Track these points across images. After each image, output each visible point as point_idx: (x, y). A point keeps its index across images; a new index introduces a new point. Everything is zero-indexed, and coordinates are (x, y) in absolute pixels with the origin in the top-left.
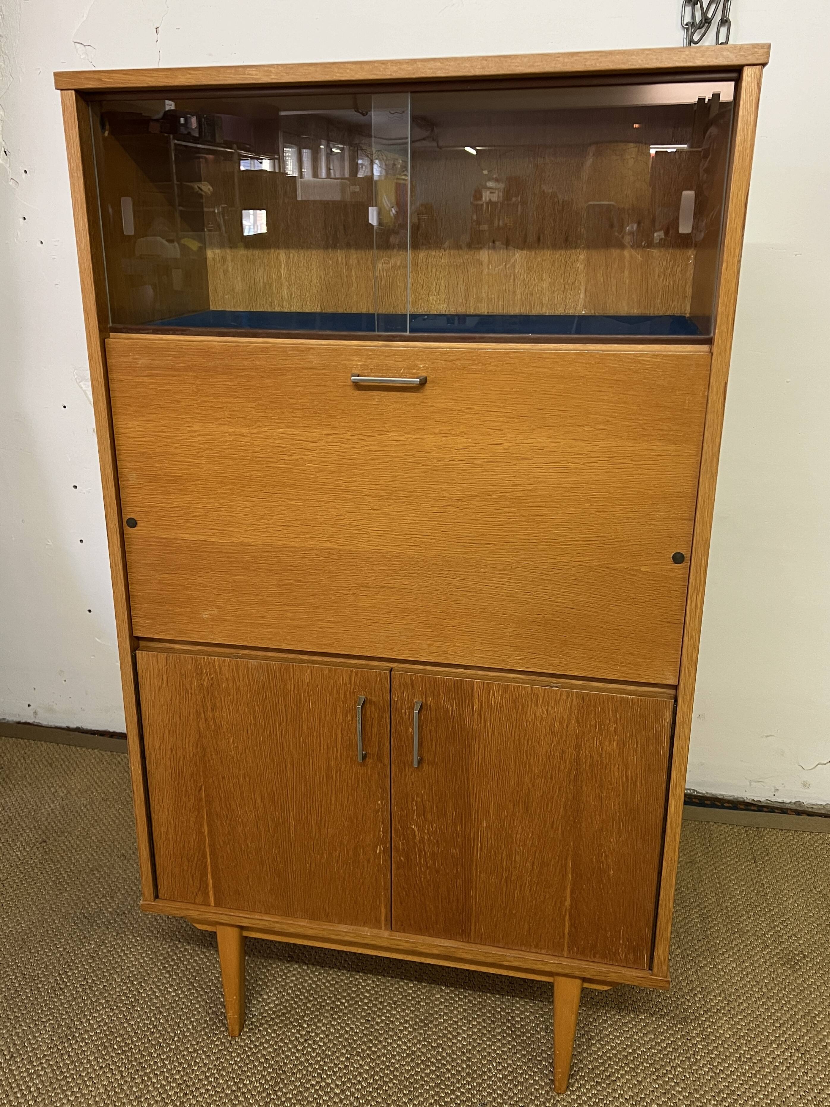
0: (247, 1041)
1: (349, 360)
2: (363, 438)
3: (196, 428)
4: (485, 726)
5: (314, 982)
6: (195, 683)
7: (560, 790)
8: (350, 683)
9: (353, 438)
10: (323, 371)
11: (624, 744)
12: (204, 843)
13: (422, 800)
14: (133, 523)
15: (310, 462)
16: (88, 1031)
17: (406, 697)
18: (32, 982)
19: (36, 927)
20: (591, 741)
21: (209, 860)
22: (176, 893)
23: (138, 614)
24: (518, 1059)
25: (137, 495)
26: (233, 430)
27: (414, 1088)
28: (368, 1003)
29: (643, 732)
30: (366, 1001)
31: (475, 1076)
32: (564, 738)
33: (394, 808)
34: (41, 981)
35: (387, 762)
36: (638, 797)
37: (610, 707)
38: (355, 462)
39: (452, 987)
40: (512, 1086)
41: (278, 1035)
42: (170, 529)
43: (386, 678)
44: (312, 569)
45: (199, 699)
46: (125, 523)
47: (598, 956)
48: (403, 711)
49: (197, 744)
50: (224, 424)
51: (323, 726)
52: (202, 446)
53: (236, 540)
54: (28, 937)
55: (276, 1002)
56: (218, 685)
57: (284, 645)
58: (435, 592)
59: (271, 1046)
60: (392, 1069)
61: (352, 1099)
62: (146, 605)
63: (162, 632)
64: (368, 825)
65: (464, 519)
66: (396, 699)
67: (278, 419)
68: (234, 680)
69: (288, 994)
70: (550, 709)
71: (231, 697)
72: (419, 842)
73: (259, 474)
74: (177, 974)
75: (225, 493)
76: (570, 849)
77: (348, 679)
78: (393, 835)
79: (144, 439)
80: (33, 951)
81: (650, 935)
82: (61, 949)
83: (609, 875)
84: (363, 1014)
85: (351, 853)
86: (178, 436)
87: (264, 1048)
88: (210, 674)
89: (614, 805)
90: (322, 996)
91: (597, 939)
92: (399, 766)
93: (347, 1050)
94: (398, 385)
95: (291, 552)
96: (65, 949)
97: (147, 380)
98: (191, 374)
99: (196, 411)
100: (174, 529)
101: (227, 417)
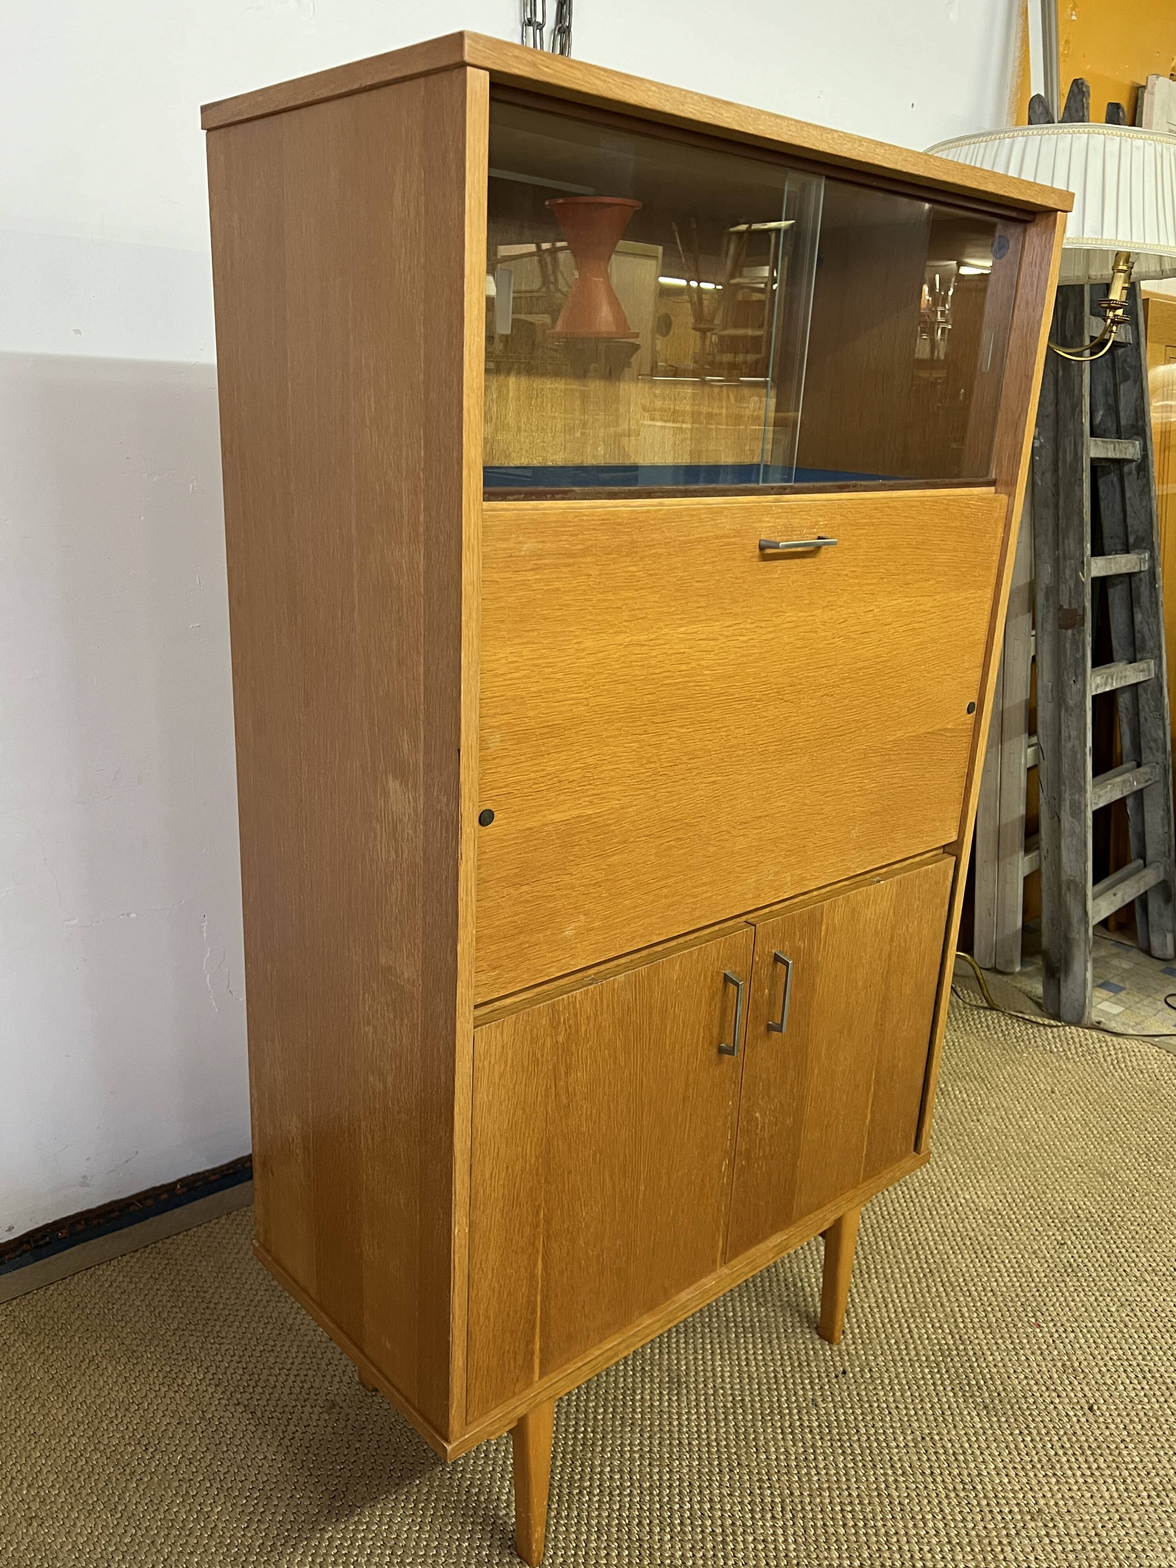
1: (760, 522)
3: (589, 643)
4: (827, 953)
6: (548, 1043)
7: (875, 996)
8: (719, 959)
10: (734, 540)
11: (922, 920)
12: (536, 1289)
13: (769, 1075)
14: (487, 818)
17: (768, 952)
20: (901, 928)
21: (539, 1313)
25: (499, 769)
26: (629, 639)
32: (883, 935)
33: (745, 1101)
36: (924, 971)
41: (579, 1517)
42: (537, 812)
43: (751, 936)
44: (694, 818)
45: (551, 1067)
48: (764, 970)
49: (542, 1140)
50: (622, 632)
52: (591, 671)
53: (615, 804)
56: (577, 1031)
57: (655, 937)
62: (493, 948)
63: (510, 983)
64: (717, 1139)
66: (759, 958)
67: (683, 612)
68: (596, 1015)
70: (877, 908)
71: (591, 1043)
72: (761, 1131)
73: (652, 697)
75: (610, 737)
76: (875, 1058)
77: (718, 954)
78: (738, 1138)
79: (518, 675)
83: (898, 1068)
85: (697, 1189)
89: (909, 989)
92: (754, 1044)
93: (657, 1466)
97: (530, 576)
98: (589, 559)
99: (590, 617)
100: (541, 811)
101: (626, 621)
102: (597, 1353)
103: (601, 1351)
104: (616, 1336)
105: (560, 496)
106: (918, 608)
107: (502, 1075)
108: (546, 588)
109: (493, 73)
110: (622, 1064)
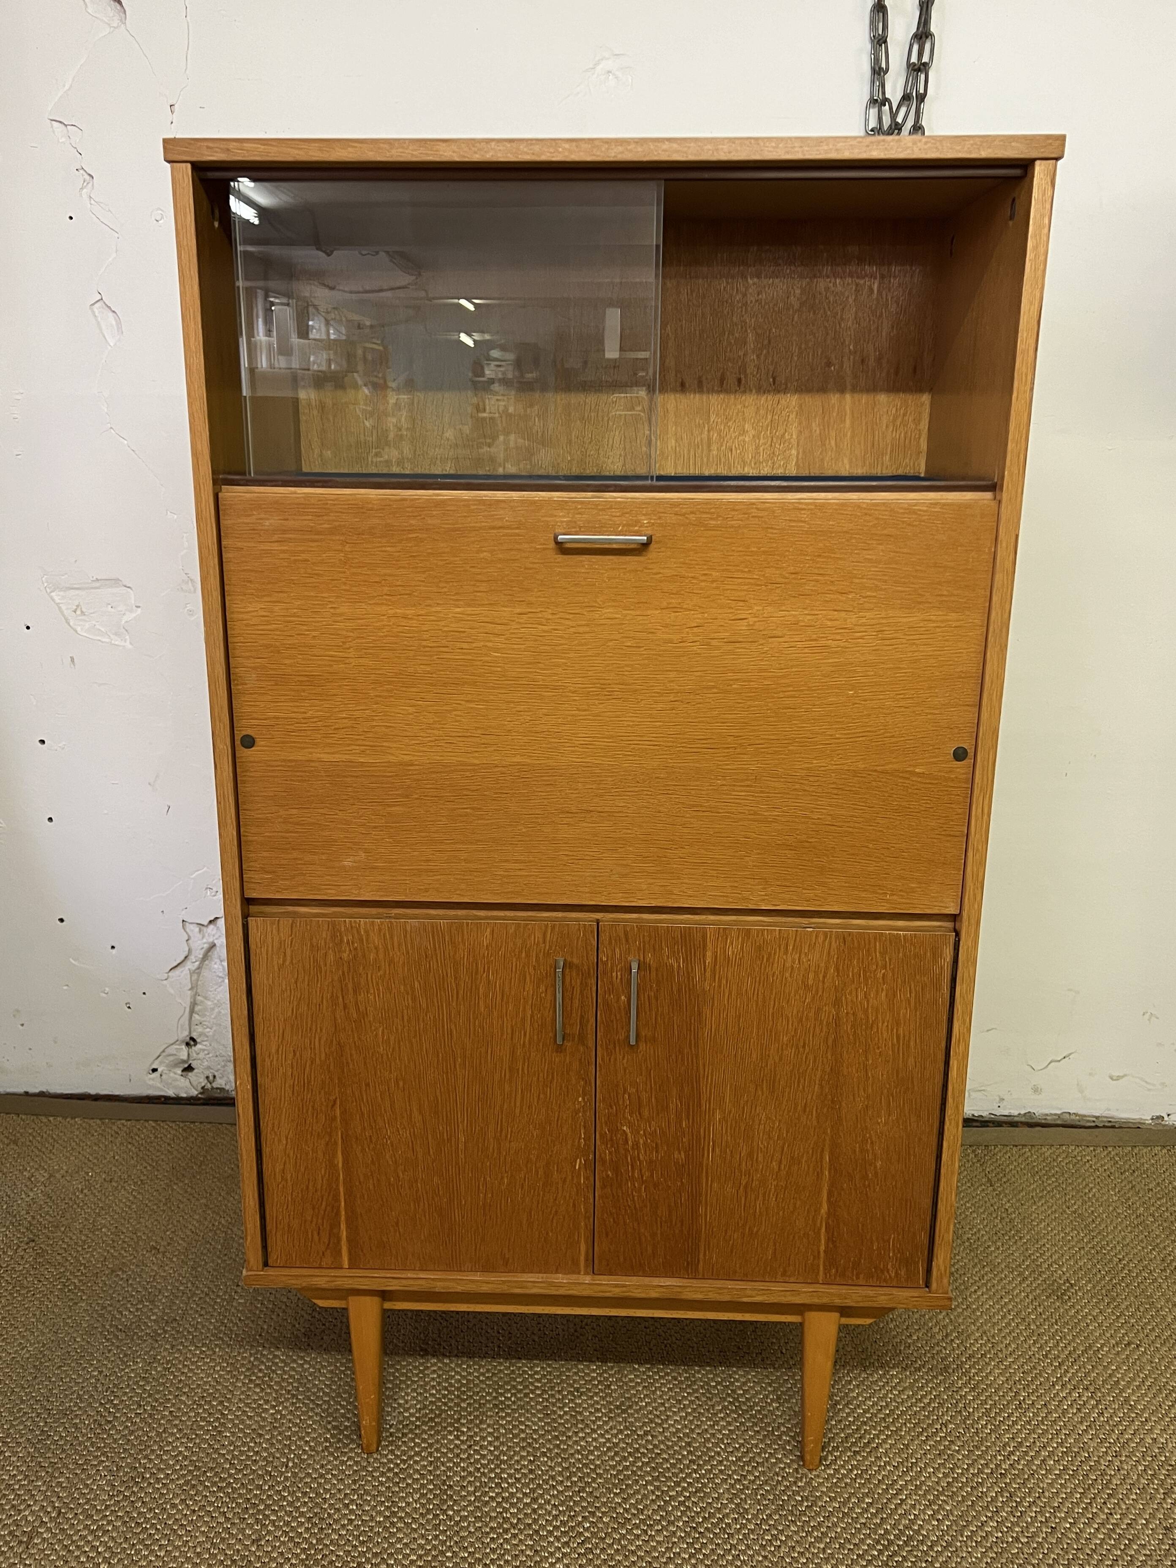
0: (390, 1457)
1: (552, 516)
2: (568, 617)
3: (344, 609)
4: (720, 986)
5: (464, 1377)
6: (331, 957)
7: (814, 1061)
8: (544, 942)
9: (555, 617)
10: (517, 531)
11: (895, 995)
12: (337, 1179)
13: (637, 1091)
14: (249, 742)
15: (497, 650)
16: (163, 1469)
17: (618, 956)
18: (64, 1418)
19: (50, 1349)
20: (854, 993)
21: (343, 1204)
22: (294, 1256)
23: (252, 867)
24: (751, 1437)
25: (258, 703)
26: (393, 611)
27: (627, 1485)
28: (542, 1394)
29: (918, 977)
30: (538, 1392)
31: (701, 1463)
32: (820, 993)
33: (600, 1106)
34: (77, 1415)
35: (591, 1044)
36: (911, 1061)
37: (878, 947)
38: (557, 648)
39: (647, 1363)
40: (750, 1469)
41: (431, 1445)
42: (302, 748)
43: (592, 932)
44: (496, 793)
45: (336, 978)
46: (238, 742)
47: (861, 1276)
48: (614, 974)
49: (332, 1041)
50: (382, 604)
51: (507, 1003)
52: (351, 634)
53: (391, 758)
54: (41, 1362)
55: (418, 1406)
56: (364, 956)
57: (455, 896)
58: (659, 814)
59: (423, 1459)
60: (592, 1467)
61: (549, 1508)
62: (265, 854)
63: (285, 889)
64: (564, 1130)
65: (696, 718)
66: (604, 959)
67: (457, 594)
68: (386, 949)
69: (432, 1395)
70: (803, 956)
71: (381, 972)
72: (633, 1148)
73: (428, 668)
74: (270, 1387)
75: (380, 696)
76: (827, 1138)
77: (541, 936)
78: (598, 1142)
79: (270, 627)
80: (54, 1379)
81: (926, 1242)
82: (96, 1373)
83: (875, 1167)
84: (539, 1407)
85: (541, 1172)
86: (318, 622)
87: (416, 1462)
88: (353, 943)
89: (882, 1075)
90: (478, 1393)
91: (861, 1255)
92: (607, 1048)
93: (528, 1452)
94: (615, 546)
95: (468, 770)
96: (100, 1372)
97: (276, 547)
98: (337, 538)
99: (344, 587)
100: (308, 748)
101: (387, 595)
104: (436, 1273)
105: (319, 485)
107: (280, 967)
108: (293, 558)
109: (195, 165)
110: (424, 1006)
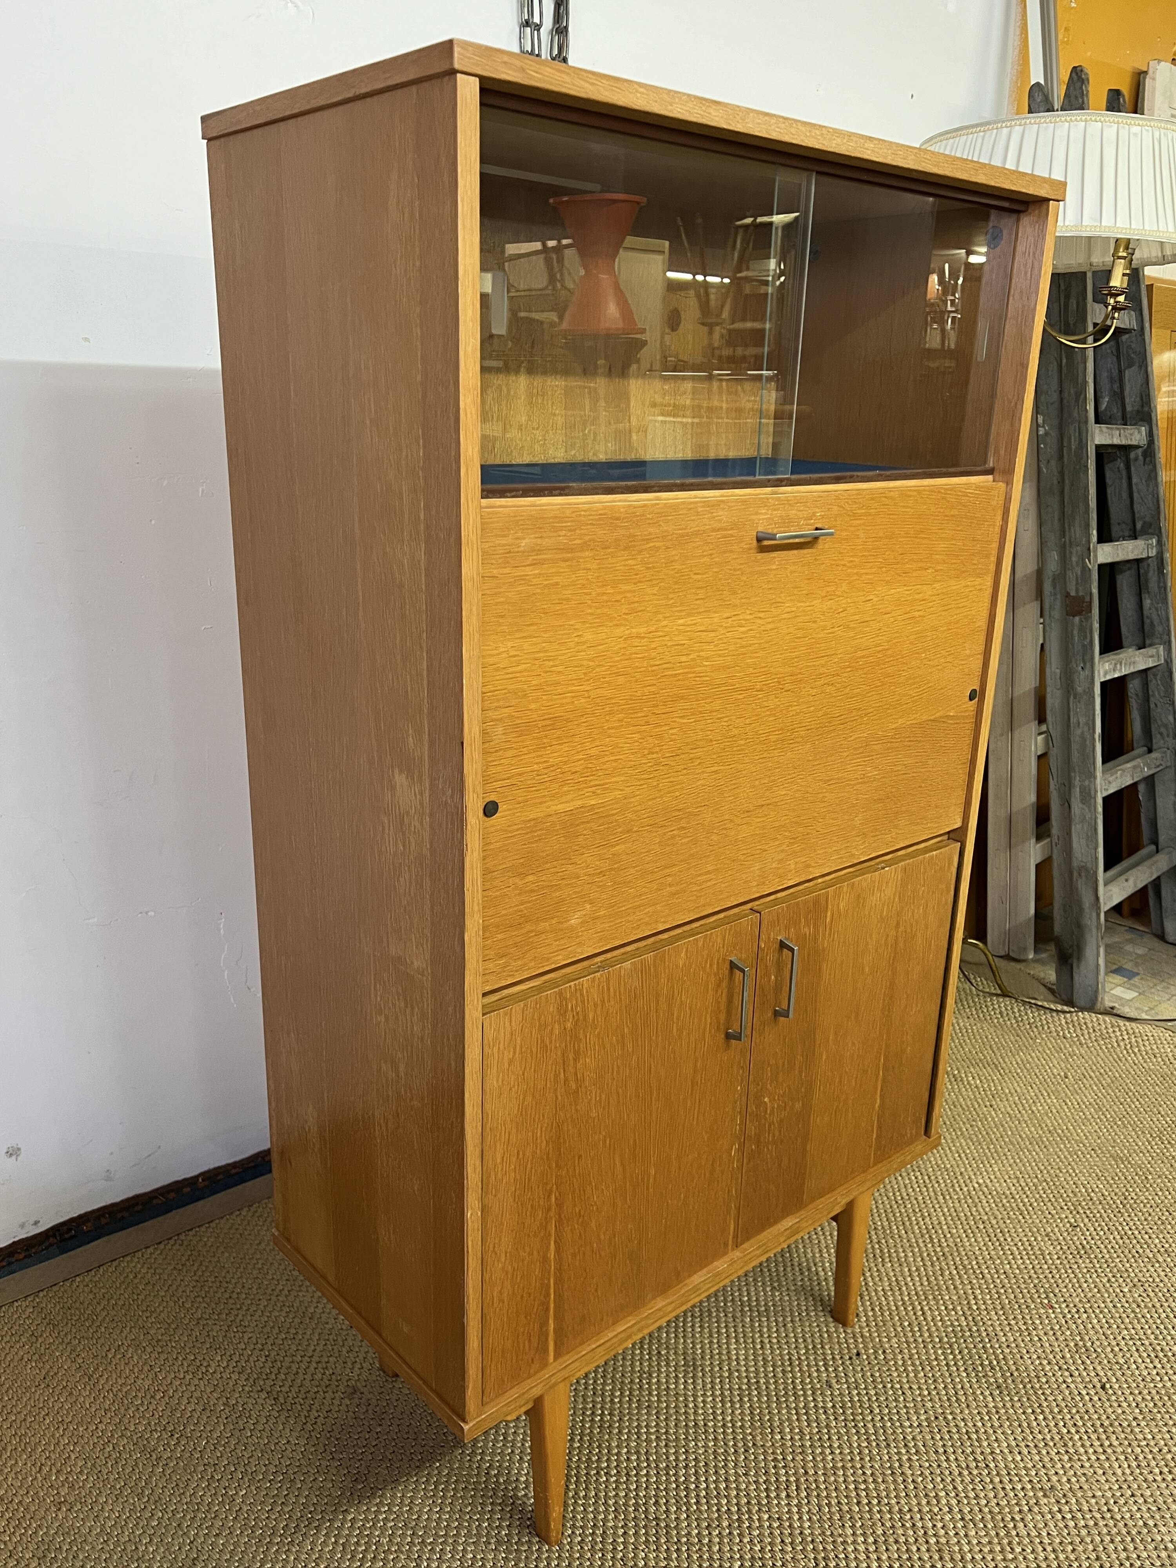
3: (589, 636)
4: (833, 940)
6: (557, 1030)
7: (882, 981)
8: (725, 946)
10: (731, 532)
11: (927, 906)
12: (549, 1272)
13: (777, 1060)
14: (492, 809)
15: (708, 659)
17: (774, 938)
20: (906, 914)
21: (552, 1296)
23: (487, 956)
25: (502, 761)
26: (629, 631)
32: (889, 921)
33: (753, 1086)
35: (750, 1031)
40: (821, 1351)
42: (541, 803)
43: (756, 923)
45: (559, 1053)
47: (893, 1147)
48: (770, 957)
49: (552, 1125)
50: (621, 625)
52: (591, 664)
53: (617, 794)
56: (585, 1018)
57: (660, 925)
62: (500, 936)
63: (517, 971)
64: (726, 1123)
66: (764, 945)
67: (681, 604)
68: (603, 1002)
70: (882, 894)
71: (598, 1029)
72: (770, 1115)
73: (653, 689)
76: (884, 1043)
77: (723, 941)
78: (748, 1122)
79: (519, 668)
83: (907, 1053)
85: (707, 1173)
92: (761, 1030)
97: (529, 571)
98: (587, 553)
99: (590, 611)
100: (545, 802)
101: (625, 614)
102: (610, 1335)
103: (615, 1333)
104: (629, 1318)
105: (557, 492)
106: (917, 597)
107: (511, 1062)
108: (545, 583)
109: (482, 79)
110: (630, 1050)
